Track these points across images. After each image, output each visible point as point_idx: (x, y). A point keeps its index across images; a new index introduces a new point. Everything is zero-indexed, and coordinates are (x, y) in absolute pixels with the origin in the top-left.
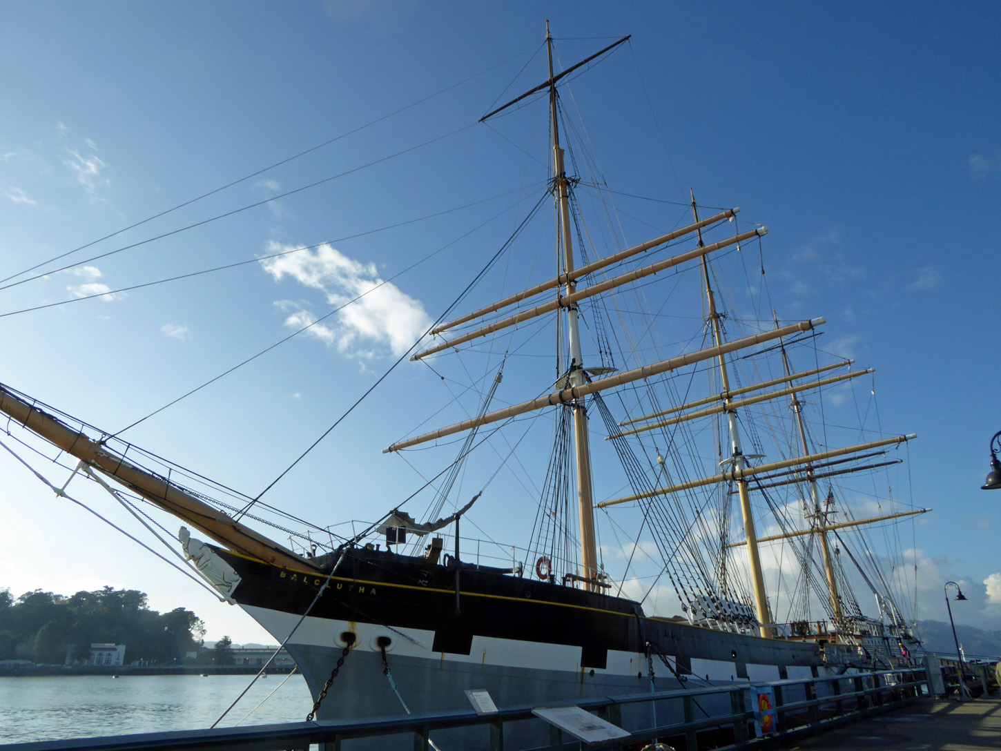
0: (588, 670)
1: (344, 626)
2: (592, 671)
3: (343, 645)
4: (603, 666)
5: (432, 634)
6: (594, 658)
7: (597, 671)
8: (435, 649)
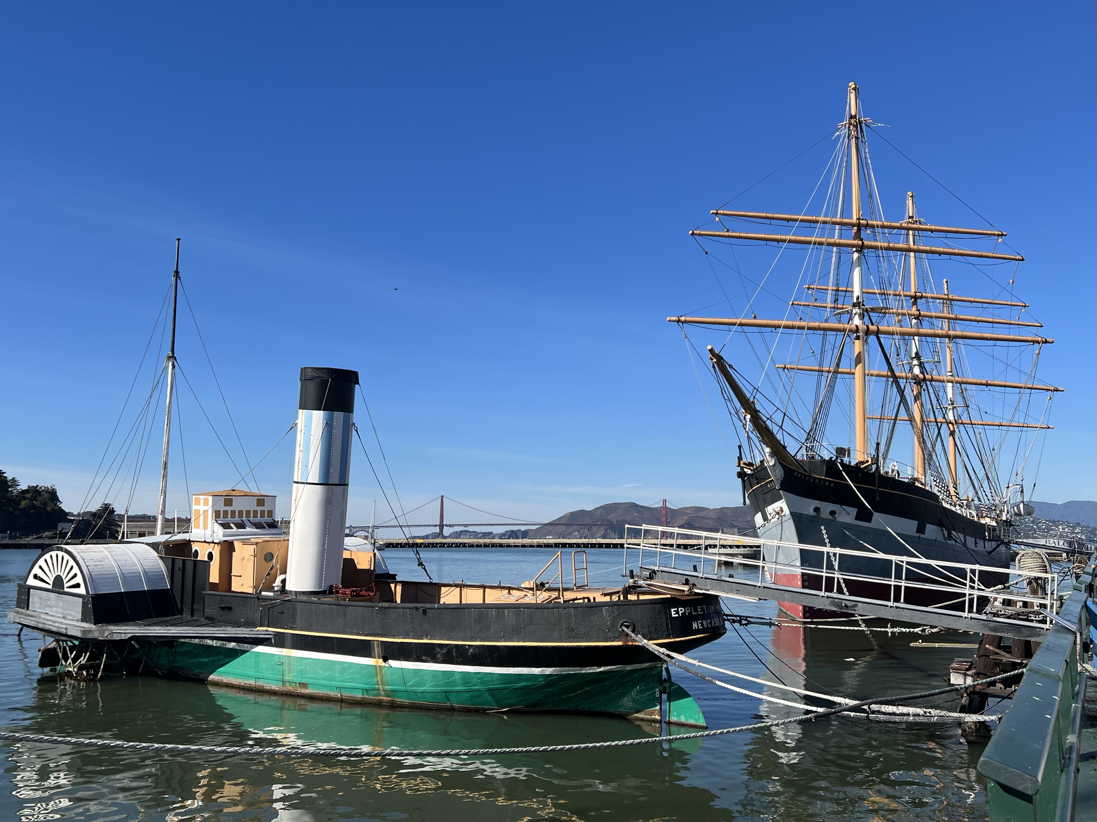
0: (918, 535)
1: (817, 503)
2: (920, 536)
3: (815, 514)
4: (924, 534)
5: (856, 510)
6: (921, 529)
7: (922, 536)
8: (857, 519)
